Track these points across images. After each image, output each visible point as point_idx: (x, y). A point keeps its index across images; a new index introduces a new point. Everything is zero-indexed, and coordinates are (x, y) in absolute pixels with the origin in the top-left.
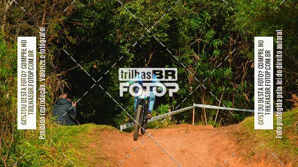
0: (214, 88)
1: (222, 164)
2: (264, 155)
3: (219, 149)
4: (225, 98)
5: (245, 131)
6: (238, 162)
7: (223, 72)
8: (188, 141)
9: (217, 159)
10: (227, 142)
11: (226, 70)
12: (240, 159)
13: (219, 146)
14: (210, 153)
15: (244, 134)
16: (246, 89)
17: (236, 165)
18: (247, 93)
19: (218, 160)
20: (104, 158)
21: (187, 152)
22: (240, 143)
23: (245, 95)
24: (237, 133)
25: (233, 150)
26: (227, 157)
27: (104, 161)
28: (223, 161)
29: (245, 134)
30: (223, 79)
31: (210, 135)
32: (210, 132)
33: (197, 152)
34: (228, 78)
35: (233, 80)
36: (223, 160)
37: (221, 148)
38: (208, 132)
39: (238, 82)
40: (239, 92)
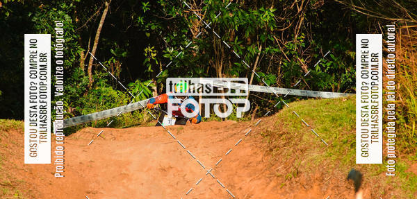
0: (242, 47)
1: (238, 193)
2: (318, 175)
3: (233, 165)
4: (263, 67)
5: (284, 130)
6: (268, 189)
7: (258, 17)
8: (174, 151)
9: (230, 185)
10: (248, 151)
11: (263, 13)
12: (272, 184)
13: (233, 159)
14: (217, 172)
15: (282, 135)
16: (304, 49)
17: (265, 194)
18: (304, 57)
19: (232, 186)
20: (8, 185)
21: (172, 172)
22: (274, 153)
23: (302, 61)
24: (269, 134)
25: (261, 166)
26: (248, 180)
27: (8, 191)
28: (241, 189)
29: (284, 136)
30: (260, 31)
31: (218, 138)
32: (218, 131)
33: (191, 172)
34: (269, 28)
35: (278, 33)
36: (240, 185)
37: (237, 162)
38: (214, 131)
39: (288, 36)
40: (290, 56)
